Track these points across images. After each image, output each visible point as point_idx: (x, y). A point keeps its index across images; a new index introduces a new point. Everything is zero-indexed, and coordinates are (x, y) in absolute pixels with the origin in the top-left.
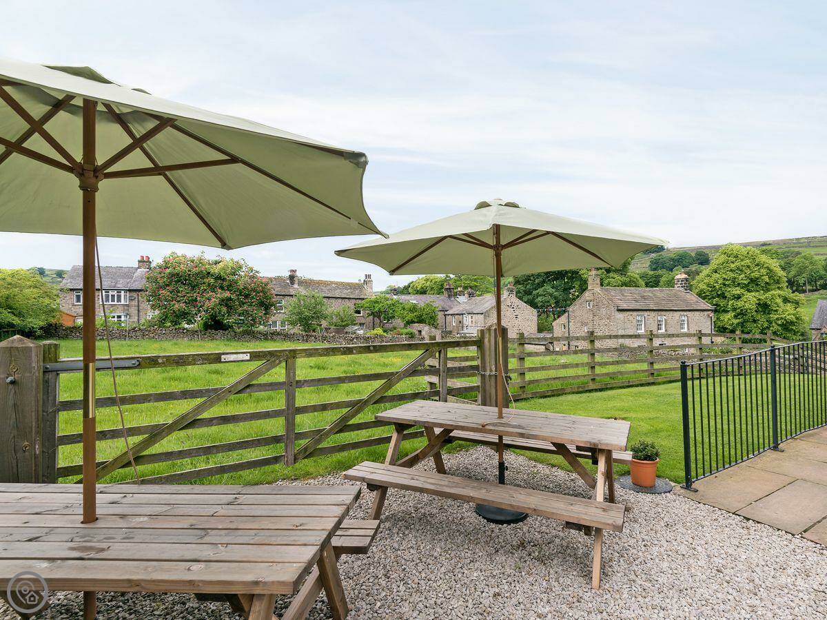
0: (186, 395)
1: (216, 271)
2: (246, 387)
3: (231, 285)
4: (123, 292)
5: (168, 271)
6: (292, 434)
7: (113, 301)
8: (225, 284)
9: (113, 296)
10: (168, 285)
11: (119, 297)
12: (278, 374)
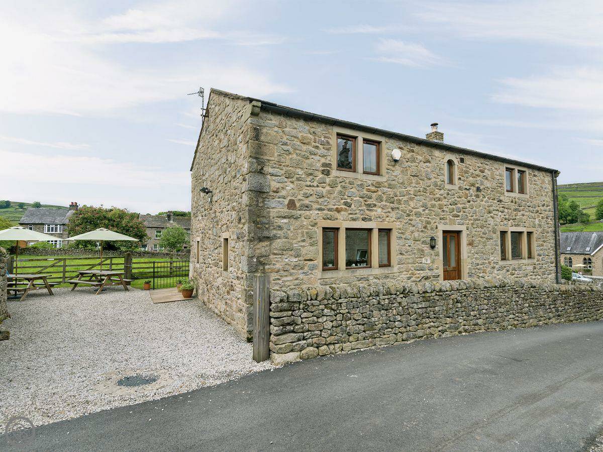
0: (39, 267)
1: (109, 216)
2: (53, 266)
3: (118, 224)
4: (58, 226)
5: (81, 216)
6: (64, 277)
7: (52, 231)
8: (115, 223)
9: (52, 228)
10: (81, 224)
11: (56, 229)
12: (62, 263)
